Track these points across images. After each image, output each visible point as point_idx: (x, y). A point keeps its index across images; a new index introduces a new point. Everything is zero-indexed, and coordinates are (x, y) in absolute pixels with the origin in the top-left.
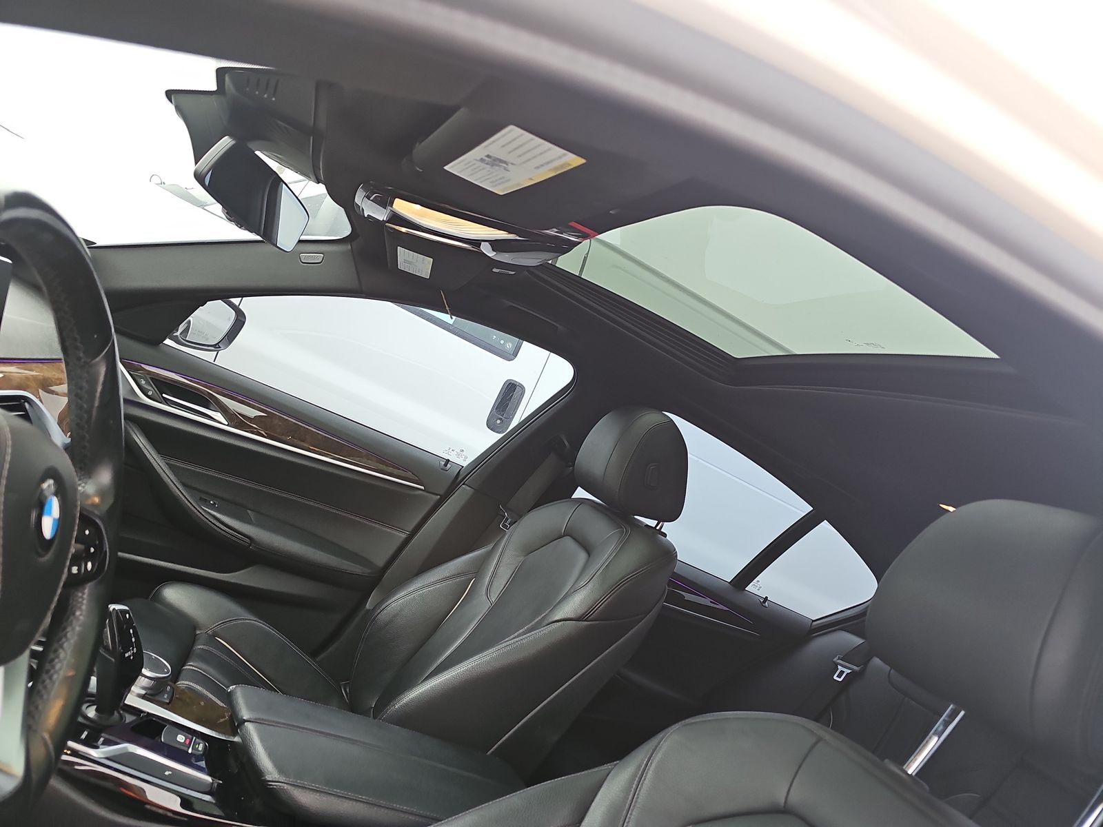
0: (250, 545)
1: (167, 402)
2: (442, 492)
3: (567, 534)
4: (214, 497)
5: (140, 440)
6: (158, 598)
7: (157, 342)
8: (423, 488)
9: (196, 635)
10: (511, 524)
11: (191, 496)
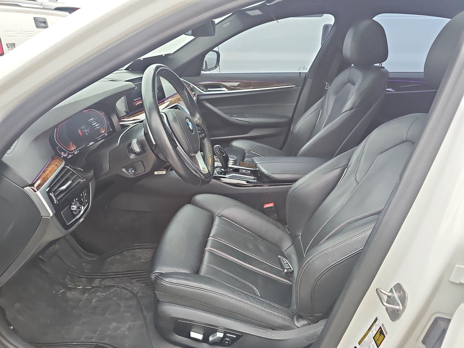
0: (249, 124)
1: (210, 91)
2: (302, 84)
3: (348, 82)
4: (234, 114)
5: (208, 105)
6: (232, 146)
7: (199, 74)
8: (295, 86)
9: (245, 152)
10: (329, 86)
11: (228, 116)
